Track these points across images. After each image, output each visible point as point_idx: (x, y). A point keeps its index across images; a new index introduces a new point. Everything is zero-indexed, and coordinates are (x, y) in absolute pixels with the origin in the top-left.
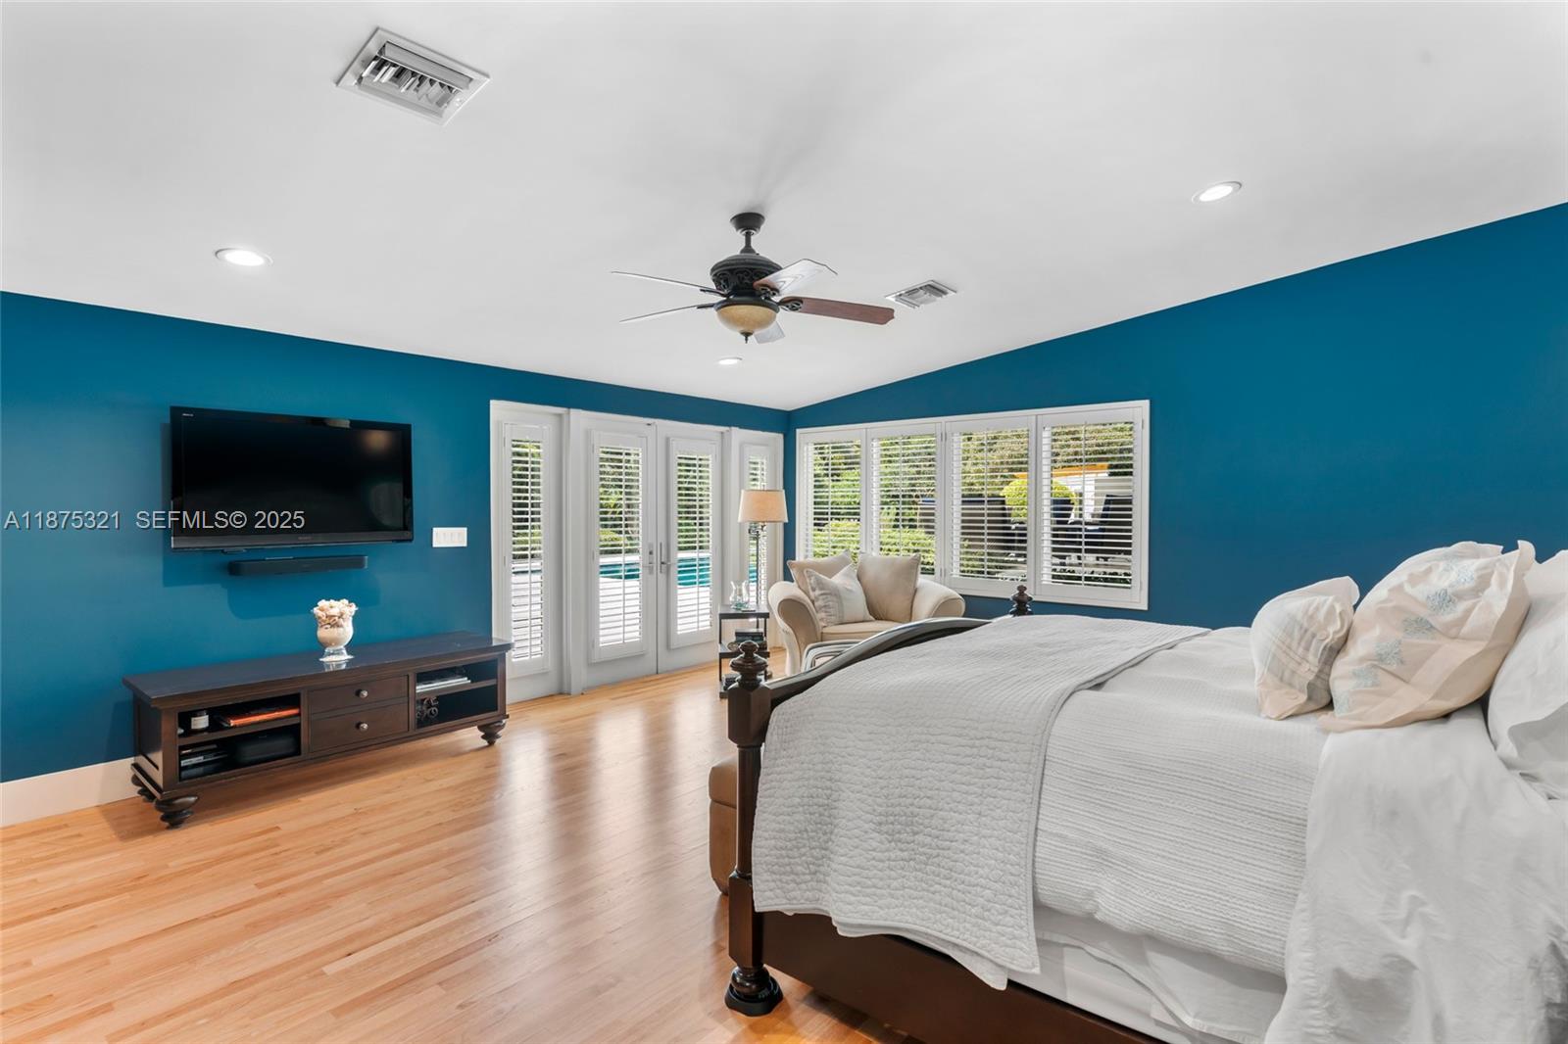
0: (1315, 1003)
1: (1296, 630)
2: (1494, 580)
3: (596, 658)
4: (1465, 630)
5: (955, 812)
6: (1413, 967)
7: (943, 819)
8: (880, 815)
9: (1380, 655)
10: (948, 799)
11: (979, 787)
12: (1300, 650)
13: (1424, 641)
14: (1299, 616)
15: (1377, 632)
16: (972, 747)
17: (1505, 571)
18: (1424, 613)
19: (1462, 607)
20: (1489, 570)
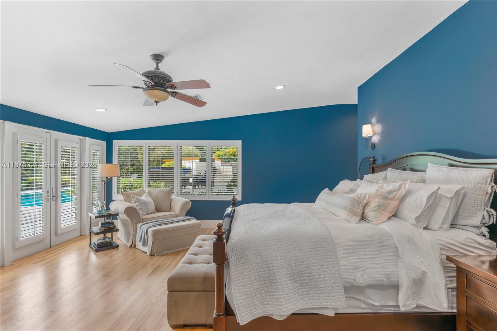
0: (409, 288)
1: (356, 201)
2: (403, 187)
3: (19, 245)
4: (396, 198)
5: (314, 267)
6: (426, 273)
7: (311, 270)
8: (290, 274)
9: (379, 205)
10: (312, 263)
11: (319, 257)
12: (357, 206)
13: (387, 202)
14: (356, 198)
15: (377, 200)
16: (314, 245)
17: (405, 185)
18: (386, 195)
19: (395, 193)
20: (401, 185)
